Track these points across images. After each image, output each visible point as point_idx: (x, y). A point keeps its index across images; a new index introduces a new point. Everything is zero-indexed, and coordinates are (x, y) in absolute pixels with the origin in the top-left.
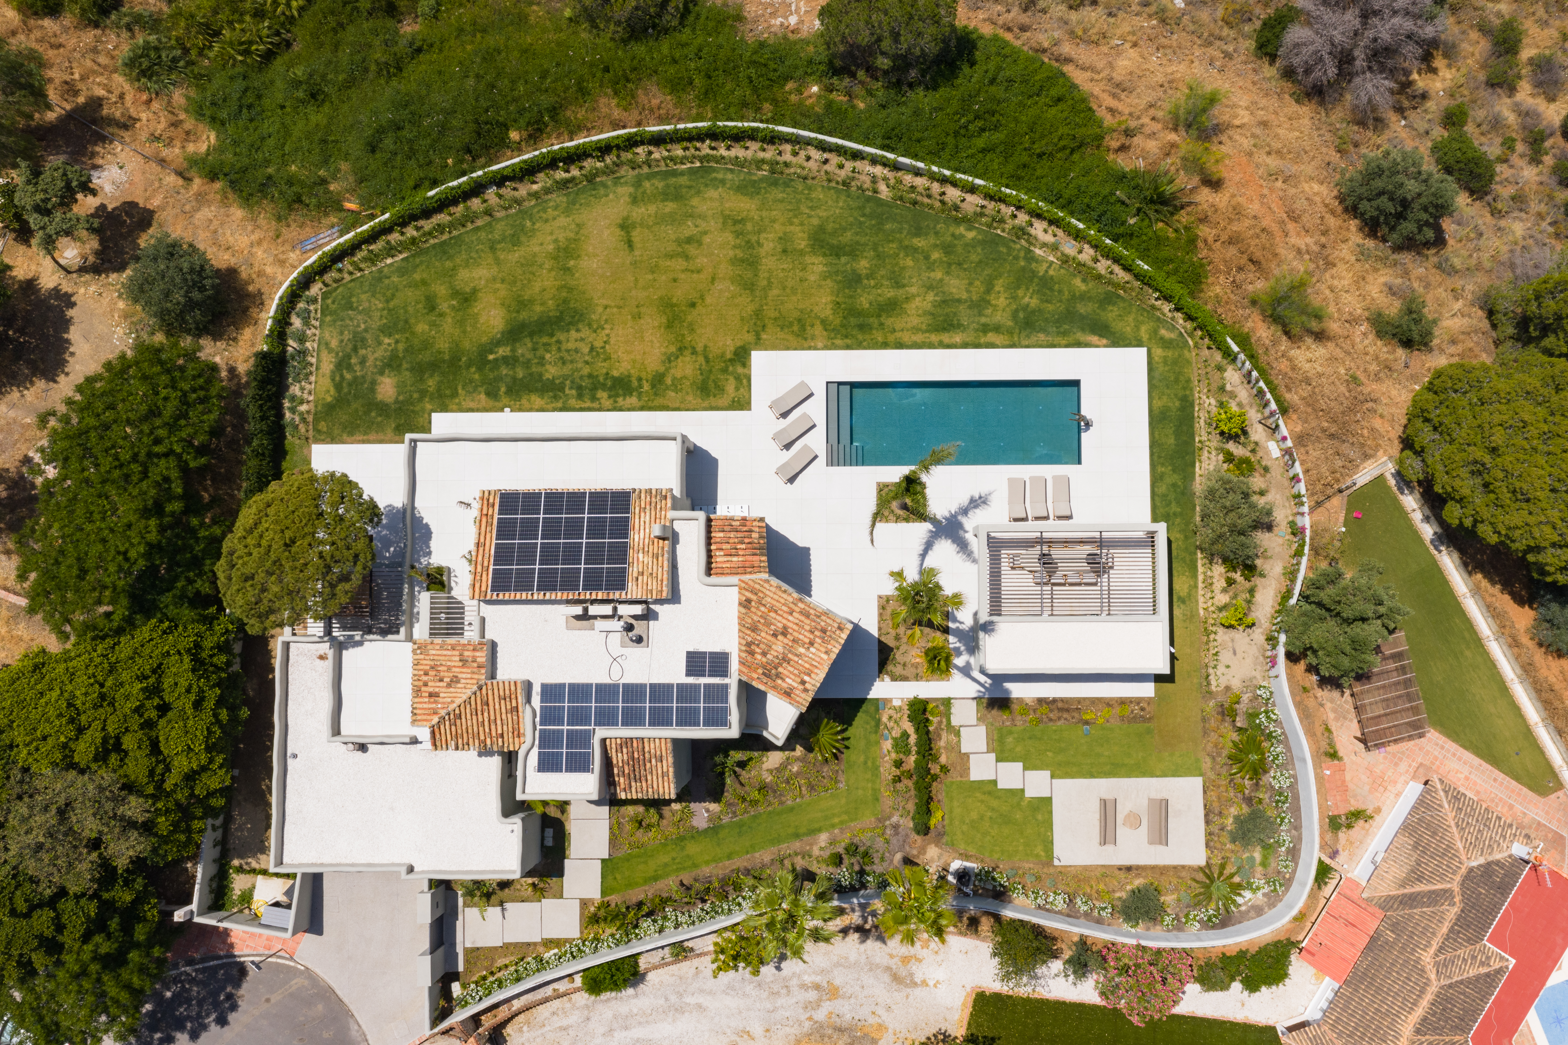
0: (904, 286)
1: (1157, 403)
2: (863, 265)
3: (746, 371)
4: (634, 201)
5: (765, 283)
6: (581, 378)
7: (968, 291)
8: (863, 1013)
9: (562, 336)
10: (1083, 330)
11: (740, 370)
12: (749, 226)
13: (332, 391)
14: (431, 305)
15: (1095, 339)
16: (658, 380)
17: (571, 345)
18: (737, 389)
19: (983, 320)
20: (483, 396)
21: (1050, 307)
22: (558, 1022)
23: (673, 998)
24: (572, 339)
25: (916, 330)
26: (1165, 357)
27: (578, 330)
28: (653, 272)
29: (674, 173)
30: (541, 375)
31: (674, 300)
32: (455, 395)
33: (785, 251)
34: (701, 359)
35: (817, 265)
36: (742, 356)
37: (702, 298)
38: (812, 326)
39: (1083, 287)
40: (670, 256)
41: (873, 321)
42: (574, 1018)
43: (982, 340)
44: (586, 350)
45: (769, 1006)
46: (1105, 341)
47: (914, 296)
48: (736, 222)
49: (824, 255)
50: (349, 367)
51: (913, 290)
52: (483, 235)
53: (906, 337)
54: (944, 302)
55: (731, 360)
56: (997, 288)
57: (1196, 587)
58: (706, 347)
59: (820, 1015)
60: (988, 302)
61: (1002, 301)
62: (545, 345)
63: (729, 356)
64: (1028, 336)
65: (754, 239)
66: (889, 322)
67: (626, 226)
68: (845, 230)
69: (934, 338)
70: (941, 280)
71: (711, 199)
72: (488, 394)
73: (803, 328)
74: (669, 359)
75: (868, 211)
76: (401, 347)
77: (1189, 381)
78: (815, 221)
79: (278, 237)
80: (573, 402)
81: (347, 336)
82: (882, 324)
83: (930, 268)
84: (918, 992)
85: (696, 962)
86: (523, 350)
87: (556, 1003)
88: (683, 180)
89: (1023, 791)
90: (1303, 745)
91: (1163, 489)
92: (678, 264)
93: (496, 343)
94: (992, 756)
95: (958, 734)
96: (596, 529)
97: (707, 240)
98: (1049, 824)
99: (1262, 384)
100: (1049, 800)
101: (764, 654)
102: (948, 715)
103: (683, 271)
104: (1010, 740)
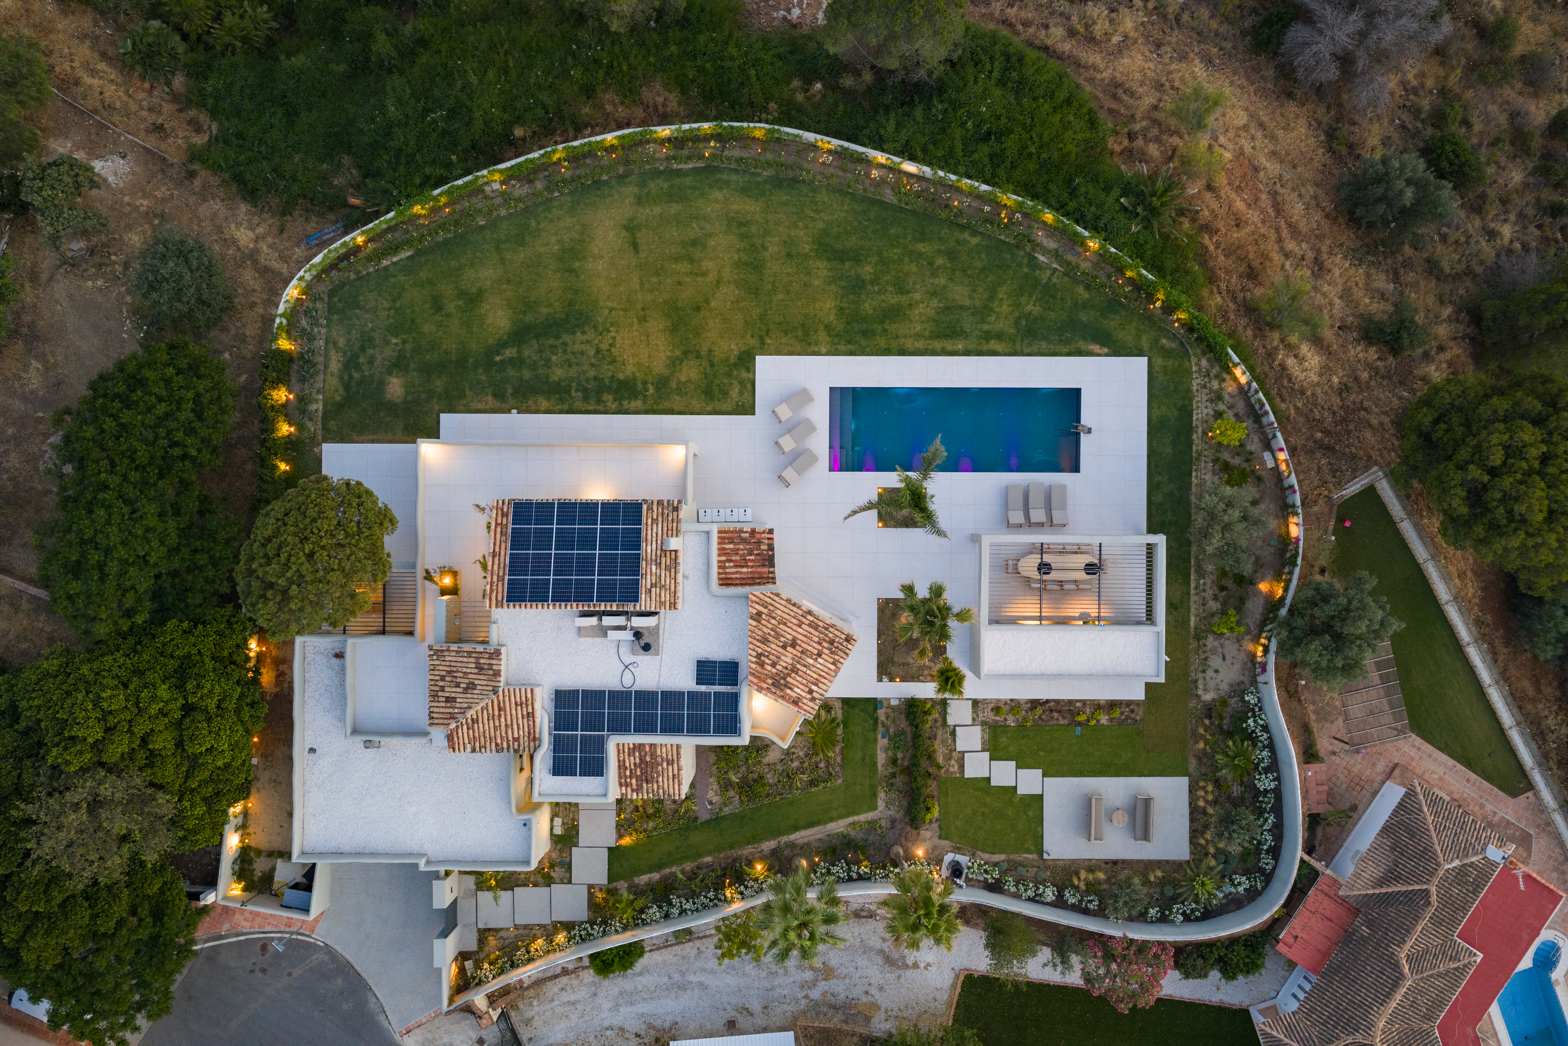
0: (908, 292)
1: (1156, 412)
2: (867, 270)
3: (751, 376)
4: (640, 201)
5: (769, 287)
6: (587, 380)
7: (971, 298)
8: (857, 992)
9: (566, 338)
10: (1084, 338)
11: (744, 374)
12: (754, 229)
13: (341, 391)
14: (437, 305)
15: (1096, 348)
16: (662, 383)
17: (577, 347)
18: (741, 393)
19: (986, 327)
20: (490, 398)
21: (1052, 315)
22: (565, 997)
23: (676, 977)
24: (578, 341)
25: (918, 336)
26: (1165, 367)
27: (583, 333)
28: (658, 274)
29: (679, 173)
30: (547, 376)
31: (680, 304)
32: (462, 396)
33: (789, 255)
34: (705, 363)
35: (821, 269)
36: (746, 361)
37: (707, 301)
38: (816, 331)
39: (1086, 296)
40: (677, 259)
41: (878, 328)
42: (582, 994)
43: (985, 348)
44: (592, 352)
45: (767, 985)
46: (1106, 350)
47: (918, 303)
48: (740, 224)
49: (829, 260)
50: (358, 367)
51: (917, 296)
52: (488, 234)
53: (909, 344)
54: (947, 308)
55: (734, 364)
56: (1000, 296)
57: (1187, 594)
58: (710, 350)
59: (815, 994)
60: (992, 310)
61: (1005, 308)
62: (551, 346)
63: (732, 360)
64: (1030, 344)
65: (758, 242)
66: (893, 328)
67: (631, 228)
68: (849, 234)
69: (937, 345)
70: (945, 287)
71: (717, 201)
72: (495, 396)
73: (807, 334)
74: (674, 363)
75: (872, 215)
76: (408, 347)
77: (1189, 390)
78: (820, 225)
79: (282, 231)
80: (578, 404)
81: (355, 334)
82: (885, 330)
83: (934, 275)
84: (909, 973)
85: (698, 943)
86: (529, 352)
87: (565, 980)
88: (688, 181)
89: (1015, 788)
90: (1290, 749)
91: (1159, 498)
92: (683, 267)
93: (503, 344)
94: (987, 755)
95: (953, 733)
96: (609, 540)
97: (712, 242)
98: (1039, 820)
99: (1261, 395)
100: (1041, 797)
101: (774, 665)
102: (944, 714)
103: (687, 274)
104: (1004, 739)
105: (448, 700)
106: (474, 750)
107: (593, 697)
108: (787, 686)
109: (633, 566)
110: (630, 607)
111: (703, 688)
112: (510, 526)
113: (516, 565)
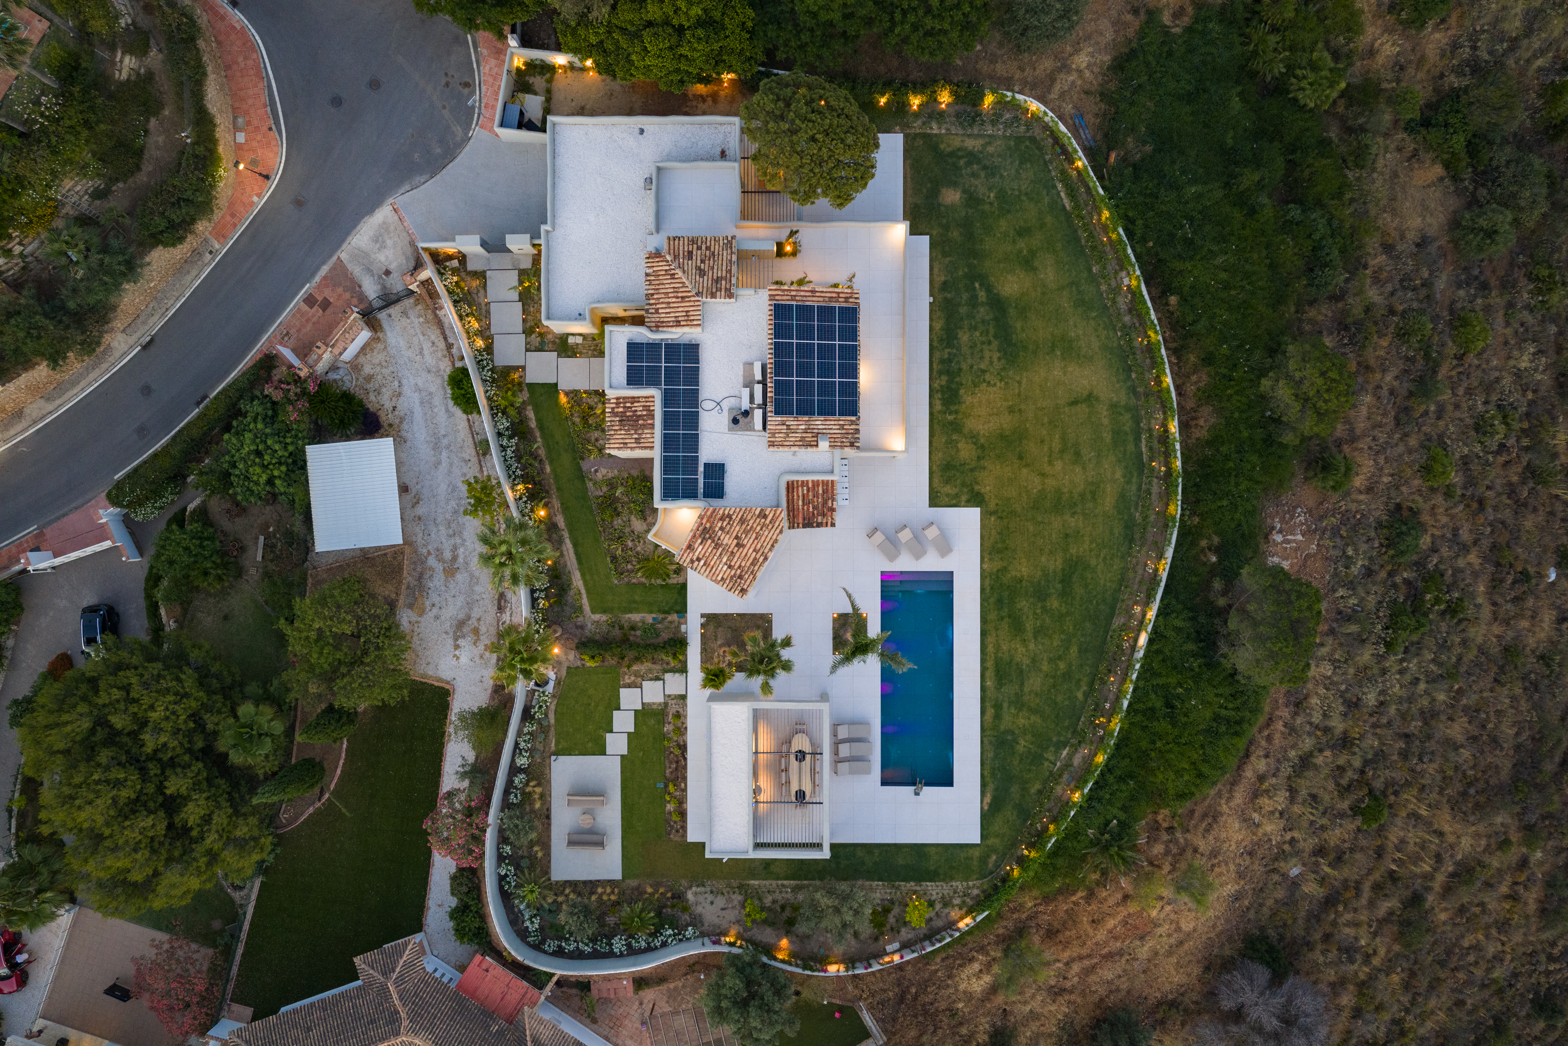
0: (1035, 638)
1: (933, 851)
2: (1054, 603)
3: (963, 504)
4: (1113, 406)
5: (1040, 519)
6: (958, 362)
7: (1031, 692)
8: (434, 598)
9: (995, 344)
10: (996, 790)
11: (964, 498)
12: (1090, 505)
13: (949, 150)
14: (1023, 232)
15: (988, 799)
16: (956, 427)
17: (987, 354)
18: (948, 495)
19: (1005, 705)
20: (943, 279)
21: (1016, 762)
22: (427, 346)
23: (445, 442)
24: (992, 355)
25: (998, 647)
26: (972, 859)
27: (999, 359)
28: (1050, 422)
29: (1137, 440)
30: (961, 328)
31: (1025, 442)
32: (945, 254)
33: (1067, 536)
34: (973, 464)
35: (1056, 563)
36: (976, 499)
37: (1027, 465)
38: (1002, 560)
39: (1033, 791)
40: (1063, 439)
41: (1005, 612)
42: (430, 360)
43: (988, 705)
44: (982, 366)
45: (439, 520)
46: (986, 808)
47: (1026, 647)
48: (1093, 493)
49: (1063, 570)
50: (969, 164)
51: (1032, 646)
52: (1085, 275)
53: (990, 639)
54: (1022, 671)
55: (973, 489)
56: (1033, 718)
57: (778, 879)
58: (984, 468)
59: (432, 561)
60: (1021, 710)
61: (1021, 721)
62: (988, 332)
63: (977, 488)
64: (991, 743)
65: (1079, 509)
66: (1005, 625)
67: (1090, 399)
68: (1085, 588)
69: (990, 664)
70: (1040, 670)
71: (1113, 473)
72: (945, 283)
73: (999, 551)
74: (973, 437)
75: (1102, 607)
76: (987, 207)
77: (952, 879)
78: (1093, 562)
79: (1087, 93)
80: (937, 355)
81: (997, 161)
82: (1002, 618)
83: (1050, 660)
84: (450, 642)
85: (475, 460)
86: (983, 312)
87: (442, 345)
88: (1131, 447)
89: (611, 731)
90: (646, 965)
91: (859, 853)
92: (1056, 445)
93: (989, 289)
94: (639, 707)
95: (657, 679)
96: (826, 389)
97: (1078, 469)
98: (585, 752)
99: (948, 940)
100: (604, 753)
101: (722, 529)
102: (673, 671)
103: (1050, 448)
104: (652, 722)
105: (690, 253)
106: (647, 275)
107: (693, 376)
108: (704, 540)
109: (805, 410)
110: (770, 408)
111: (701, 469)
112: (837, 305)
113: (805, 311)
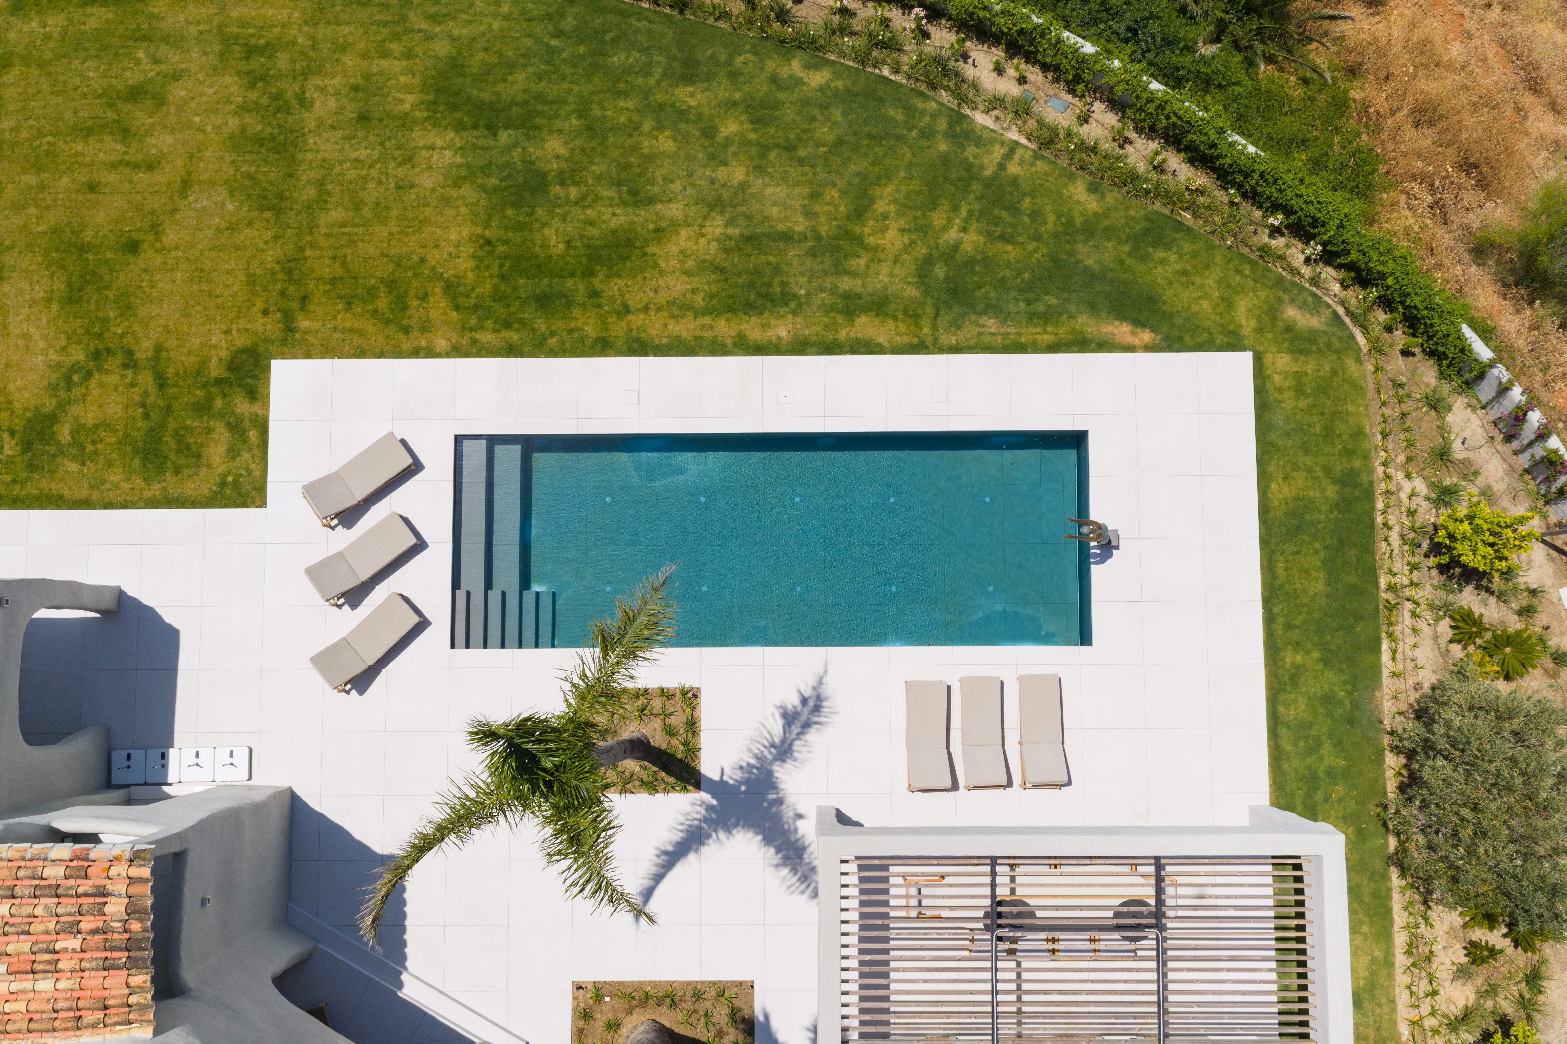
0: (651, 201)
1: (1281, 491)
2: (552, 150)
3: (256, 408)
5: (311, 192)
7: (809, 214)
10: (1093, 308)
11: (242, 407)
12: (282, 61)
15: (1122, 331)
16: (38, 432)
18: (233, 453)
19: (846, 284)
21: (1011, 252)
25: (679, 307)
26: (1299, 376)
28: (39, 168)
31: (88, 235)
33: (363, 118)
34: (146, 379)
35: (440, 149)
36: (247, 374)
37: (156, 229)
38: (424, 297)
39: (1093, 205)
40: (87, 132)
41: (574, 285)
43: (842, 335)
46: (1147, 336)
47: (675, 226)
48: (251, 51)
49: (460, 127)
51: (674, 210)
54: (749, 239)
55: (219, 382)
56: (880, 207)
57: (1389, 963)
58: (159, 349)
60: (859, 240)
61: (892, 239)
63: (215, 371)
64: (956, 325)
65: (291, 89)
66: (613, 288)
68: (512, 67)
69: (724, 328)
70: (743, 187)
73: (400, 304)
74: (69, 380)
75: (568, 23)
77: (1358, 434)
78: (442, 48)
82: (595, 294)
83: (717, 158)
97: (178, 92)
103: (113, 166)
